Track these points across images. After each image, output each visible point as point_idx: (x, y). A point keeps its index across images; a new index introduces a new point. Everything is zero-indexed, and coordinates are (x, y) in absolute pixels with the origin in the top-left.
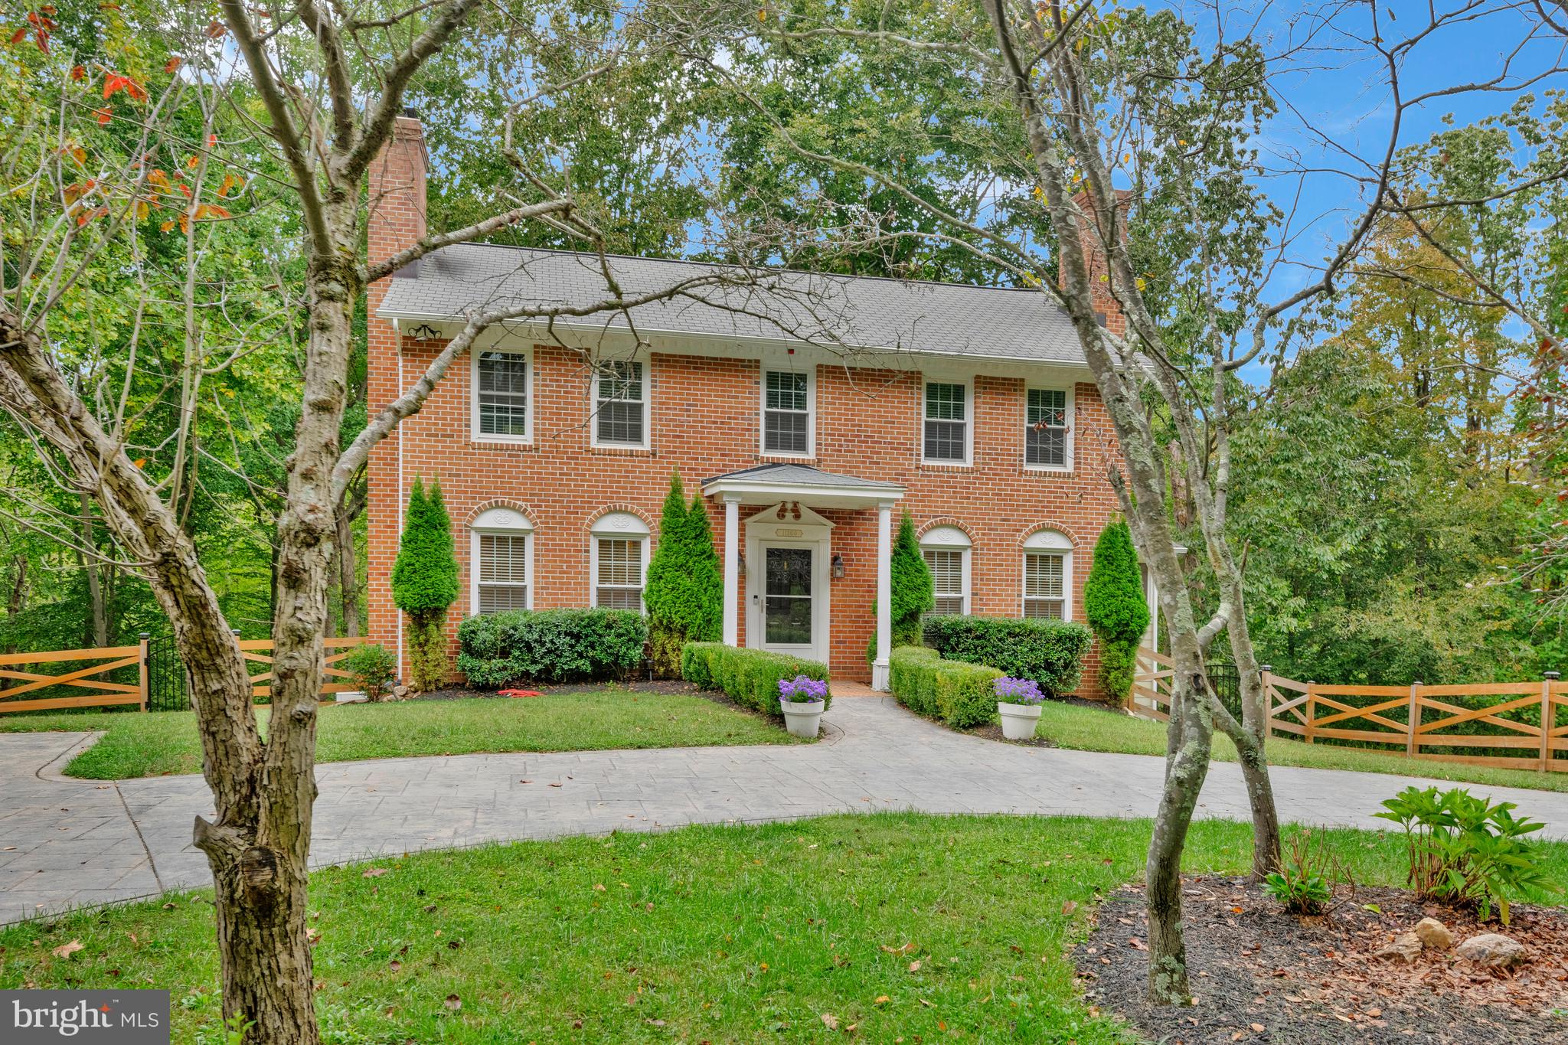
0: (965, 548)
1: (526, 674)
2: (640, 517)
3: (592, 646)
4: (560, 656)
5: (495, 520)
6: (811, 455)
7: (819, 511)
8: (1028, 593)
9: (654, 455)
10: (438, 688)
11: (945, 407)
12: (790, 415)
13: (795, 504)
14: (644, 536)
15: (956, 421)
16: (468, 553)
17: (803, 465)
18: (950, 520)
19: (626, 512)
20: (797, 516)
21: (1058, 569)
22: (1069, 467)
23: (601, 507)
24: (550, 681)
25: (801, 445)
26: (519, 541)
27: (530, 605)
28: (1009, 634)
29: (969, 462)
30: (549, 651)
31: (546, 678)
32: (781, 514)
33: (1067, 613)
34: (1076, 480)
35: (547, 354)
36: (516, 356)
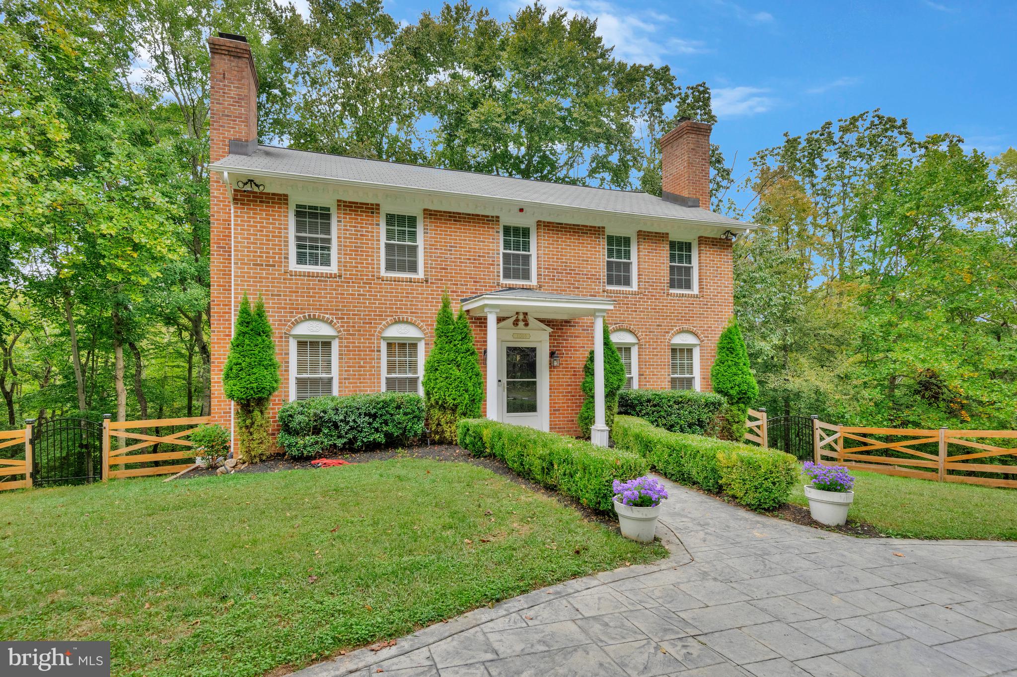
0: (634, 344)
1: (334, 446)
2: (417, 326)
3: (386, 423)
4: (361, 432)
5: (307, 329)
6: (534, 281)
7: (542, 321)
8: (673, 373)
9: (427, 281)
10: (261, 460)
11: (619, 251)
12: (519, 255)
13: (525, 314)
14: (420, 339)
15: (625, 261)
16: (288, 354)
17: (529, 289)
18: (625, 326)
19: (407, 322)
20: (527, 325)
21: (690, 358)
22: (695, 290)
23: (389, 319)
24: (353, 451)
25: (526, 276)
26: (327, 344)
27: (335, 392)
29: (634, 287)
30: (352, 428)
31: (350, 448)
32: (516, 323)
33: (697, 386)
34: (701, 299)
35: (350, 207)
36: (322, 208)
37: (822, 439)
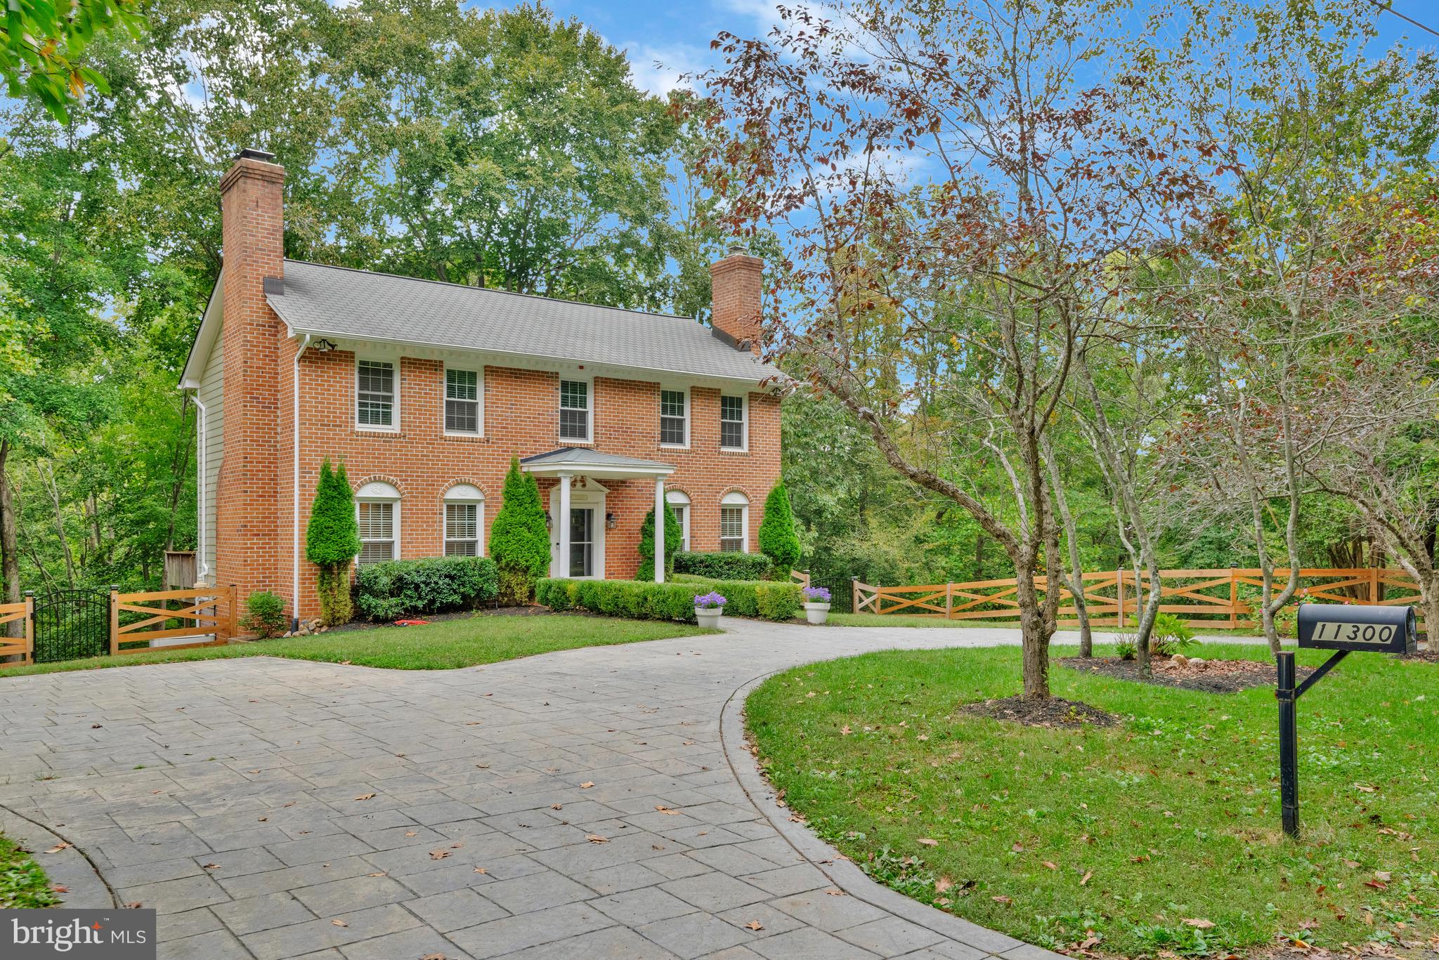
0: (685, 505)
1: (415, 608)
2: (478, 488)
3: (463, 584)
4: (441, 594)
5: (373, 491)
6: (590, 441)
7: (599, 481)
8: (722, 535)
9: (487, 441)
10: (346, 624)
11: (673, 408)
12: (576, 412)
14: (479, 501)
15: (679, 417)
17: (586, 448)
18: (678, 486)
19: (468, 484)
20: (584, 486)
21: (740, 519)
22: (745, 449)
23: (451, 480)
24: (431, 613)
25: (583, 434)
26: (389, 508)
27: (397, 555)
29: (687, 446)
30: (432, 590)
31: (429, 611)
32: (574, 484)
33: (746, 547)
34: (751, 458)
35: (412, 364)
36: (386, 365)
37: (861, 601)
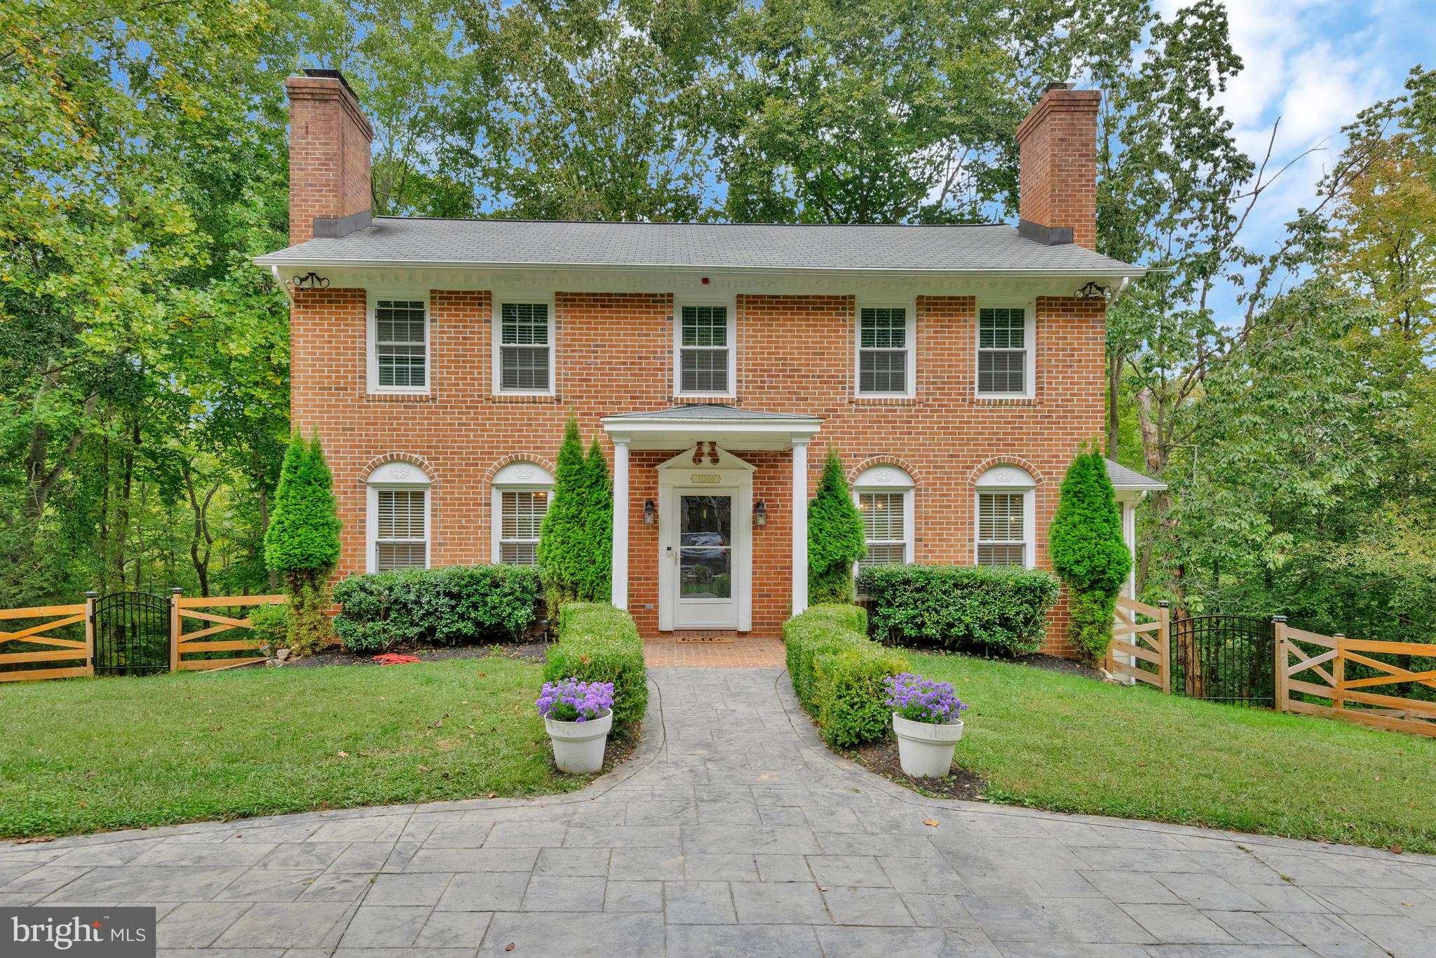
0: (907, 489)
1: (406, 639)
2: (543, 467)
3: (475, 607)
4: (441, 618)
5: (391, 475)
6: (731, 393)
7: (739, 454)
8: (982, 537)
9: (559, 400)
10: (314, 652)
11: (883, 334)
12: (708, 352)
13: (713, 444)
14: (548, 487)
15: (896, 349)
16: (364, 510)
17: (722, 405)
18: (888, 458)
19: (528, 462)
20: (715, 460)
21: (1018, 510)
22: (1030, 393)
23: (502, 457)
24: (437, 644)
25: (721, 384)
26: (418, 496)
27: (428, 562)
28: (955, 585)
29: (911, 392)
30: (428, 614)
31: (428, 640)
32: (697, 459)
33: (1030, 560)
34: (1038, 408)
35: (449, 299)
36: (414, 304)
37: (1293, 660)
